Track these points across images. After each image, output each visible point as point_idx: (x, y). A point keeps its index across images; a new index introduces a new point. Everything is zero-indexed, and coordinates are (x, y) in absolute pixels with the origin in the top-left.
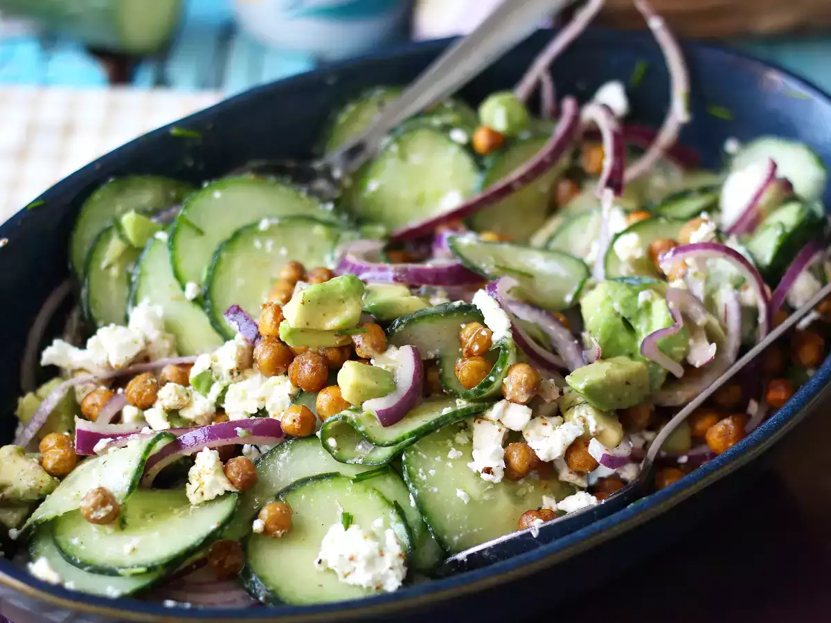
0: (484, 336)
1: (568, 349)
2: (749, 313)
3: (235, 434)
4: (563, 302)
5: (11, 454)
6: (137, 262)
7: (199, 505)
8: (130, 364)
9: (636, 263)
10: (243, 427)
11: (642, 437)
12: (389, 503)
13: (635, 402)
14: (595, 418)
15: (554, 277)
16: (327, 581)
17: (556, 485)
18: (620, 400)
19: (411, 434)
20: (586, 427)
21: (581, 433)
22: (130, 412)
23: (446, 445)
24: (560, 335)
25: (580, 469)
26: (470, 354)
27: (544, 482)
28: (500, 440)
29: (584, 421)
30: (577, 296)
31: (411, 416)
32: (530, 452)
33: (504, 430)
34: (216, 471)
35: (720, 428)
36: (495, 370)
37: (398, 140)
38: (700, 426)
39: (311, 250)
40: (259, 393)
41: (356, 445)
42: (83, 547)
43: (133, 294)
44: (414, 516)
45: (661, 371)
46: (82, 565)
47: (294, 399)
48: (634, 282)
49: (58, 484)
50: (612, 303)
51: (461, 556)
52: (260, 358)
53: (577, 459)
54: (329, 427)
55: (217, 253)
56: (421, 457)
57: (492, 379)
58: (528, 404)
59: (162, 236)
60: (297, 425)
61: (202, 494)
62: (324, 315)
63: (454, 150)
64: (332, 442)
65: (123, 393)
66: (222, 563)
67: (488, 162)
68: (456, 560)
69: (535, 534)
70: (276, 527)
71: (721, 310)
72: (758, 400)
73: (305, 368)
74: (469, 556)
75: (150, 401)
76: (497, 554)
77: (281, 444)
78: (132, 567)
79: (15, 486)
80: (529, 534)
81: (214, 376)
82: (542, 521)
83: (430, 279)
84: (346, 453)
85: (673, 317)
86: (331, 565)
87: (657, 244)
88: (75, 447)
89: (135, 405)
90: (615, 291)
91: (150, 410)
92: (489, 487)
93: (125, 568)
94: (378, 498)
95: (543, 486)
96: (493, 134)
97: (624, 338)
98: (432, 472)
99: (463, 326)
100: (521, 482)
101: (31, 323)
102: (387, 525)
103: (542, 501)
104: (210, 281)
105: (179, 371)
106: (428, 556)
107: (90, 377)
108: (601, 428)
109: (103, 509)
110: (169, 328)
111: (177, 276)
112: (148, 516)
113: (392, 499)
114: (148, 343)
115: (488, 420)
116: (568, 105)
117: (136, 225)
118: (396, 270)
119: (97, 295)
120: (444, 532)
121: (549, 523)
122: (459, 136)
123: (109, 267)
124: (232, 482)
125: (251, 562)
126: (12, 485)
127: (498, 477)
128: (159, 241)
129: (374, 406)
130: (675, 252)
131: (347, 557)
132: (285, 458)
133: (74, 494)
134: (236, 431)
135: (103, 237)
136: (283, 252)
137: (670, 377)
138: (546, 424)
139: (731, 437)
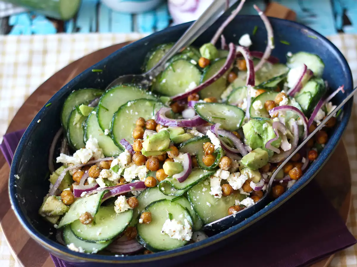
0: (212, 148)
1: (240, 146)
2: (301, 128)
3: (130, 189)
4: (236, 127)
5: (52, 199)
6: (86, 121)
7: (119, 213)
8: (88, 161)
9: (260, 110)
10: (132, 186)
11: (267, 174)
12: (184, 208)
13: (264, 164)
14: (251, 173)
15: (232, 118)
16: (166, 238)
17: (239, 196)
18: (259, 165)
19: (190, 185)
20: (248, 176)
21: (247, 179)
22: (90, 180)
23: (201, 186)
24: (237, 141)
25: (247, 191)
26: (207, 154)
27: (235, 195)
28: (220, 183)
29: (248, 174)
30: (241, 124)
31: (189, 178)
32: (230, 187)
33: (221, 180)
34: (125, 203)
35: (293, 171)
36: (217, 160)
37: (171, 65)
38: (287, 169)
39: (146, 111)
40: (136, 172)
41: (171, 189)
42: (82, 233)
43: (85, 134)
44: (193, 212)
45: (272, 152)
46: (83, 240)
47: (148, 173)
48: (261, 120)
49: (69, 209)
50: (254, 129)
51: (210, 225)
52: (135, 159)
53: (246, 188)
54: (162, 184)
55: (114, 117)
56: (193, 192)
57: (216, 163)
58: (228, 170)
59: (94, 112)
60: (150, 184)
61: (121, 210)
62: (157, 146)
63: (192, 67)
64: (163, 189)
65: (87, 172)
66: (130, 235)
67: (204, 71)
68: (208, 226)
69: (234, 216)
70: (147, 221)
71: (291, 128)
72: (305, 157)
73: (152, 163)
74: (212, 225)
75: (97, 176)
76: (222, 223)
77: (145, 190)
78: (101, 240)
79: (55, 211)
80: (232, 216)
81: (119, 167)
82: (236, 212)
83: (190, 124)
84: (168, 192)
85: (275, 133)
86: (167, 232)
87: (268, 103)
88: (74, 195)
89: (92, 177)
90: (254, 124)
91: (98, 179)
92: (217, 200)
93: (98, 241)
94: (180, 207)
95: (235, 197)
96: (205, 60)
97: (259, 141)
98: (198, 197)
99: (204, 144)
100: (227, 197)
101: (50, 146)
102: (184, 217)
103: (235, 201)
104: (113, 127)
105: (106, 164)
106: (199, 225)
107: (75, 167)
108: (253, 176)
109: (88, 220)
110: (100, 146)
111: (101, 127)
112: (102, 218)
113: (185, 207)
114: (94, 153)
115: (215, 177)
116: (231, 45)
117: (84, 109)
118: (178, 122)
119: (73, 134)
120: (203, 217)
121: (239, 212)
122: (193, 62)
123: (76, 124)
124: (131, 206)
125: (140, 234)
126: (53, 211)
127: (220, 197)
128: (94, 114)
129: (177, 176)
130: (274, 110)
131: (172, 231)
132: (147, 195)
133: (76, 213)
134: (130, 188)
135: (73, 113)
136: (137, 113)
137: (275, 153)
138: (235, 176)
139: (297, 174)
